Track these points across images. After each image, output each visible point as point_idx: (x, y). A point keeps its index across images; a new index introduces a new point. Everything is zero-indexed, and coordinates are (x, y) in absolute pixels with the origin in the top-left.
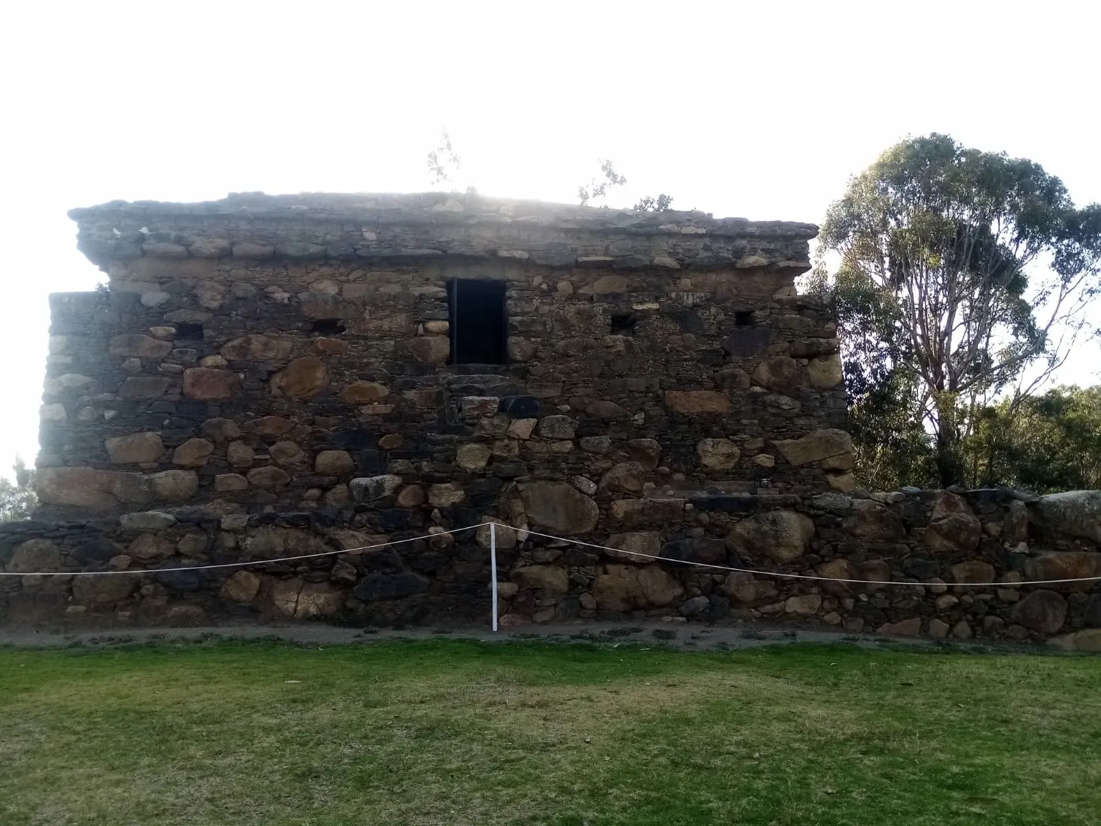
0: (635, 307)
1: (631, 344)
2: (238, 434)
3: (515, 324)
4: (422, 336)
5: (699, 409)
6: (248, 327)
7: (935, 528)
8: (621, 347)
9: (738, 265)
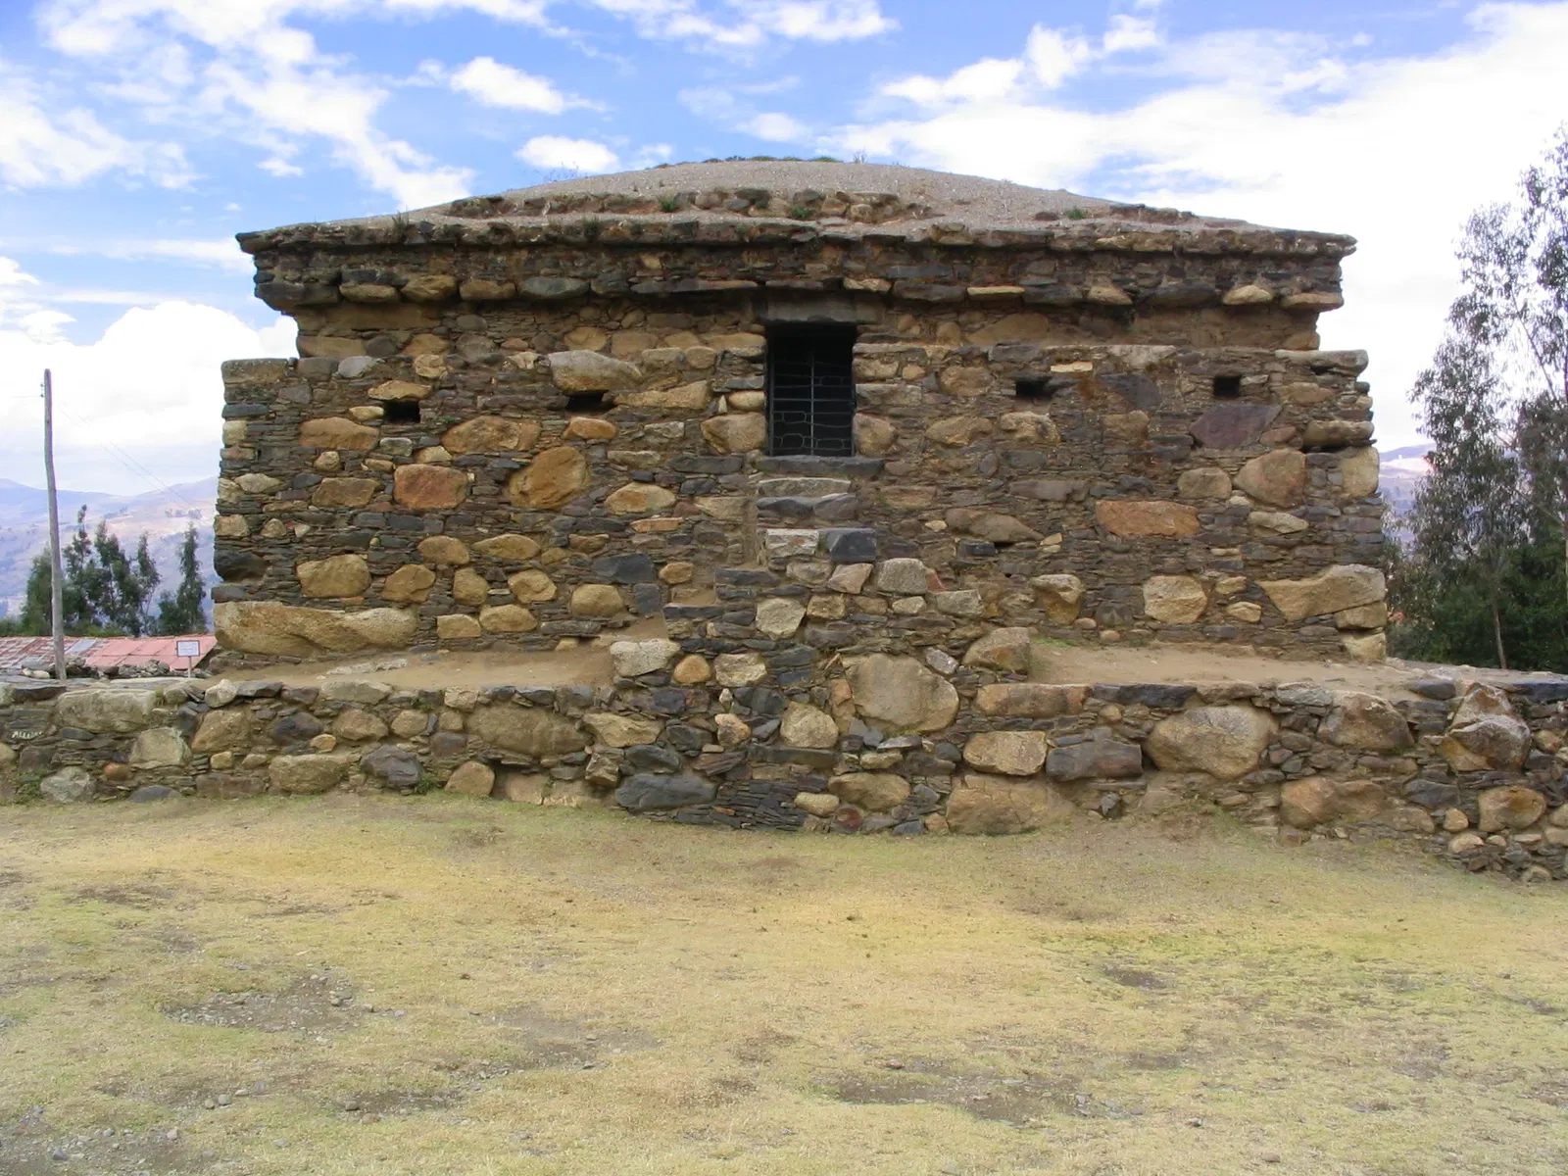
0: (1053, 369)
1: (1044, 428)
2: (466, 560)
3: (865, 394)
4: (724, 414)
5: (1149, 531)
6: (479, 405)
7: (1459, 738)
8: (1029, 431)
9: (1226, 300)
